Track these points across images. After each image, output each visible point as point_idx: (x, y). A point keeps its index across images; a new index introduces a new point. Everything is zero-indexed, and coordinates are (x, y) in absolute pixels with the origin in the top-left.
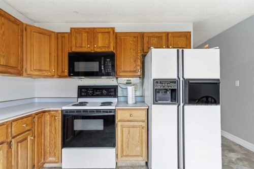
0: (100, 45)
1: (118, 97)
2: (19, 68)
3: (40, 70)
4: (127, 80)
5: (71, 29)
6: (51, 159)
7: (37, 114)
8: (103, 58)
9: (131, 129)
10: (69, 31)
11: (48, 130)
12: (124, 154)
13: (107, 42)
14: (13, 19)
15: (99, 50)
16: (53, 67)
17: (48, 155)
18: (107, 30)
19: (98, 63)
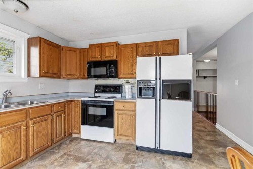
0: (107, 55)
1: (122, 93)
2: (59, 74)
3: (70, 75)
4: (126, 81)
5: (89, 45)
6: (75, 131)
7: (67, 102)
8: (108, 65)
9: (124, 116)
10: (88, 47)
11: (73, 113)
12: (120, 133)
13: (112, 52)
14: (55, 45)
15: (107, 59)
16: (78, 72)
17: (74, 128)
18: (112, 44)
19: (105, 68)
